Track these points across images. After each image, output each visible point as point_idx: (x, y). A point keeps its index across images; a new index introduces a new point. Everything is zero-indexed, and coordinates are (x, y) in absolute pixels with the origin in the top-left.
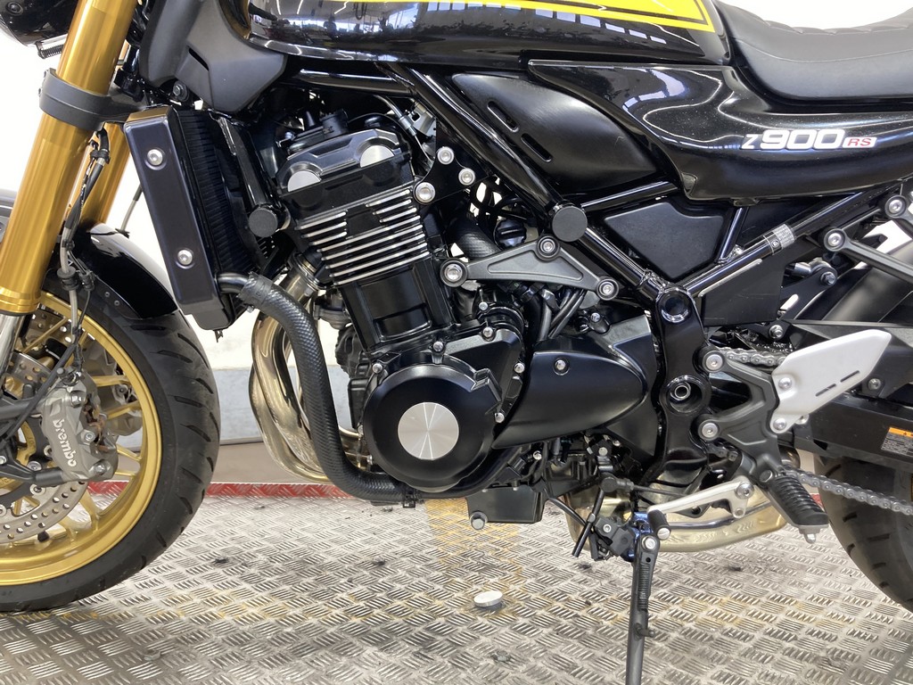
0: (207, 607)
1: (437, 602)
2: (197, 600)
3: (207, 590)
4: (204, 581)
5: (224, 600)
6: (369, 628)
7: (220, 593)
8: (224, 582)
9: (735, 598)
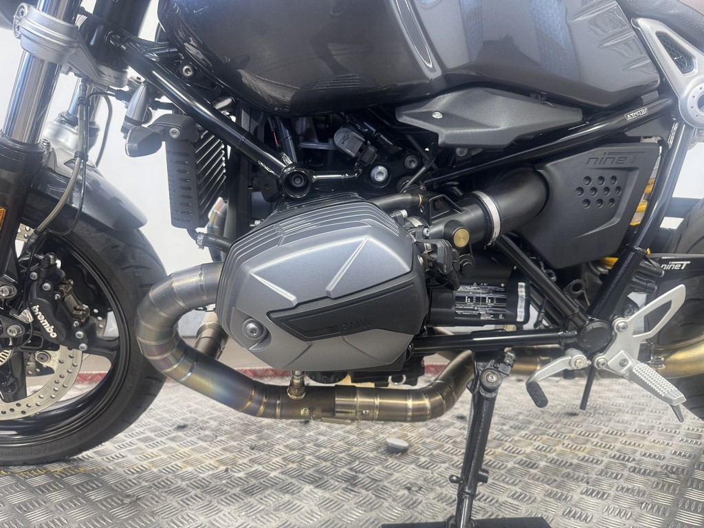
0: (173, 461)
1: (355, 449)
2: (164, 456)
3: (172, 448)
4: (169, 442)
5: (185, 454)
6: (304, 471)
7: (182, 450)
8: (185, 441)
9: (580, 434)
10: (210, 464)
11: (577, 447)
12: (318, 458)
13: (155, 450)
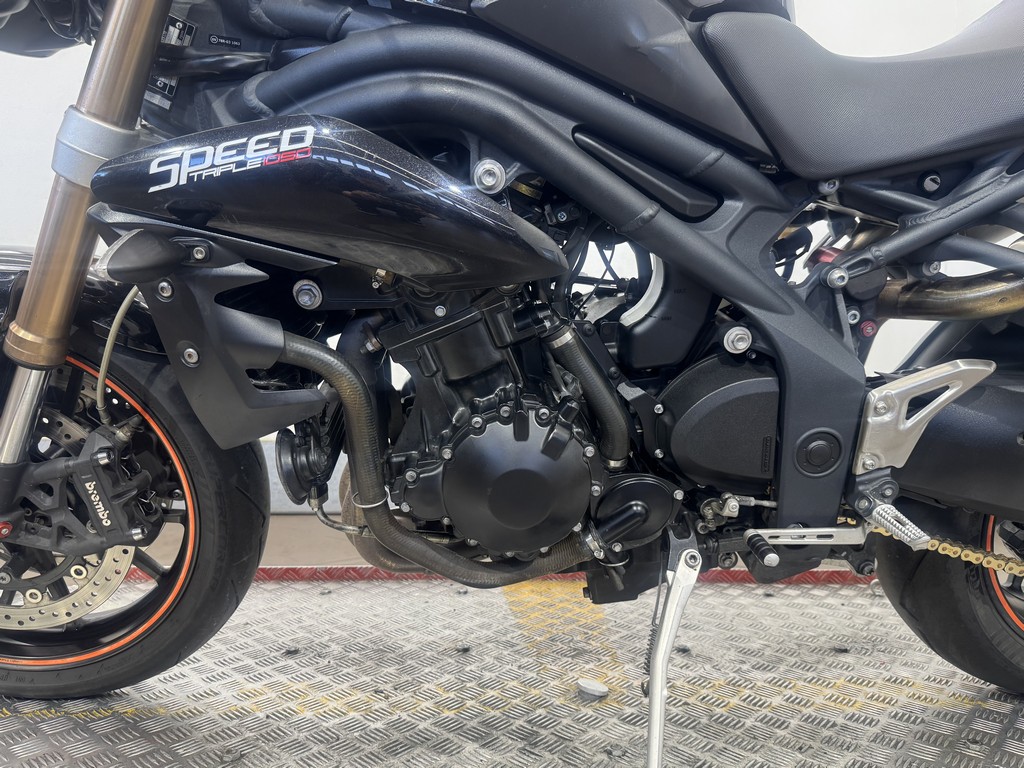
0: (283, 702)
1: (534, 692)
2: (272, 694)
3: (282, 684)
4: (276, 673)
5: (300, 693)
6: (465, 722)
7: (296, 686)
8: (298, 674)
9: (849, 681)
10: (335, 709)
11: (844, 699)
12: (484, 703)
13: (258, 686)
